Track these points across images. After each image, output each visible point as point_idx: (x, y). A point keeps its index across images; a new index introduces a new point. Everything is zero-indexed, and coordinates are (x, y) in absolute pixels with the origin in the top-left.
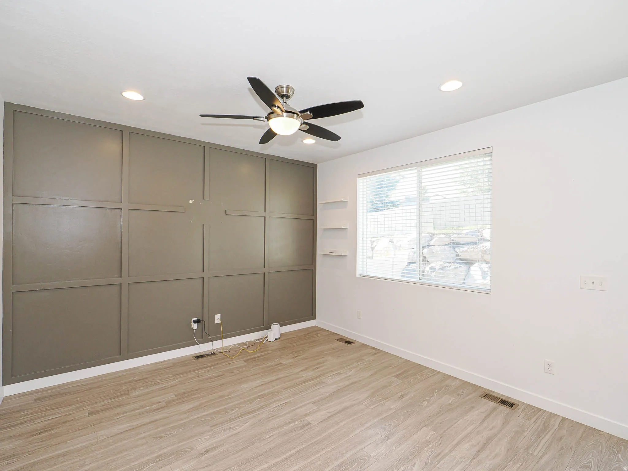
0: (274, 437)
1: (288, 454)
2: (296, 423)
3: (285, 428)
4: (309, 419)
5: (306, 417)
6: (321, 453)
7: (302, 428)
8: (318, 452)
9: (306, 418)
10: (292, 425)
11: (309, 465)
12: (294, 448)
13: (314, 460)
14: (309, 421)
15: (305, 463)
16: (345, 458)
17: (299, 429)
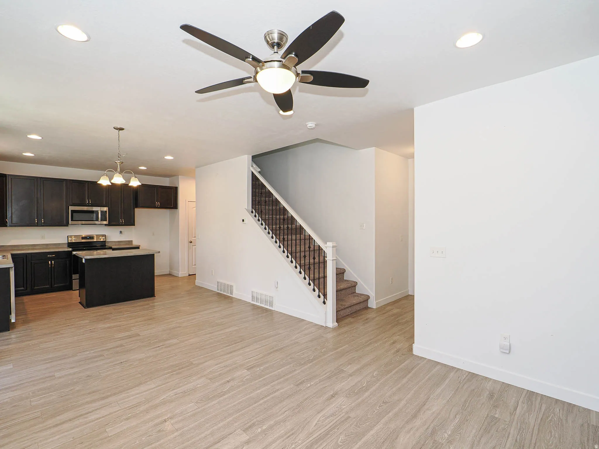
0: (281, 412)
1: (265, 399)
2: (259, 430)
3: (272, 422)
4: (245, 437)
5: (248, 439)
6: (237, 402)
7: (254, 424)
8: (239, 403)
9: (248, 437)
10: (264, 428)
11: (248, 394)
12: (261, 405)
13: (243, 397)
14: (245, 434)
15: (251, 395)
16: (218, 400)
17: (257, 423)
